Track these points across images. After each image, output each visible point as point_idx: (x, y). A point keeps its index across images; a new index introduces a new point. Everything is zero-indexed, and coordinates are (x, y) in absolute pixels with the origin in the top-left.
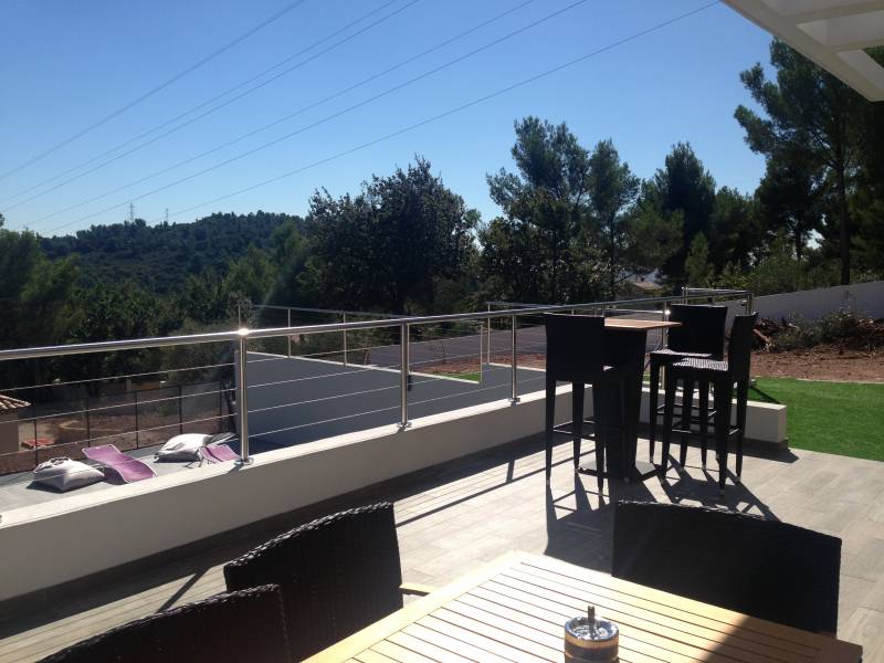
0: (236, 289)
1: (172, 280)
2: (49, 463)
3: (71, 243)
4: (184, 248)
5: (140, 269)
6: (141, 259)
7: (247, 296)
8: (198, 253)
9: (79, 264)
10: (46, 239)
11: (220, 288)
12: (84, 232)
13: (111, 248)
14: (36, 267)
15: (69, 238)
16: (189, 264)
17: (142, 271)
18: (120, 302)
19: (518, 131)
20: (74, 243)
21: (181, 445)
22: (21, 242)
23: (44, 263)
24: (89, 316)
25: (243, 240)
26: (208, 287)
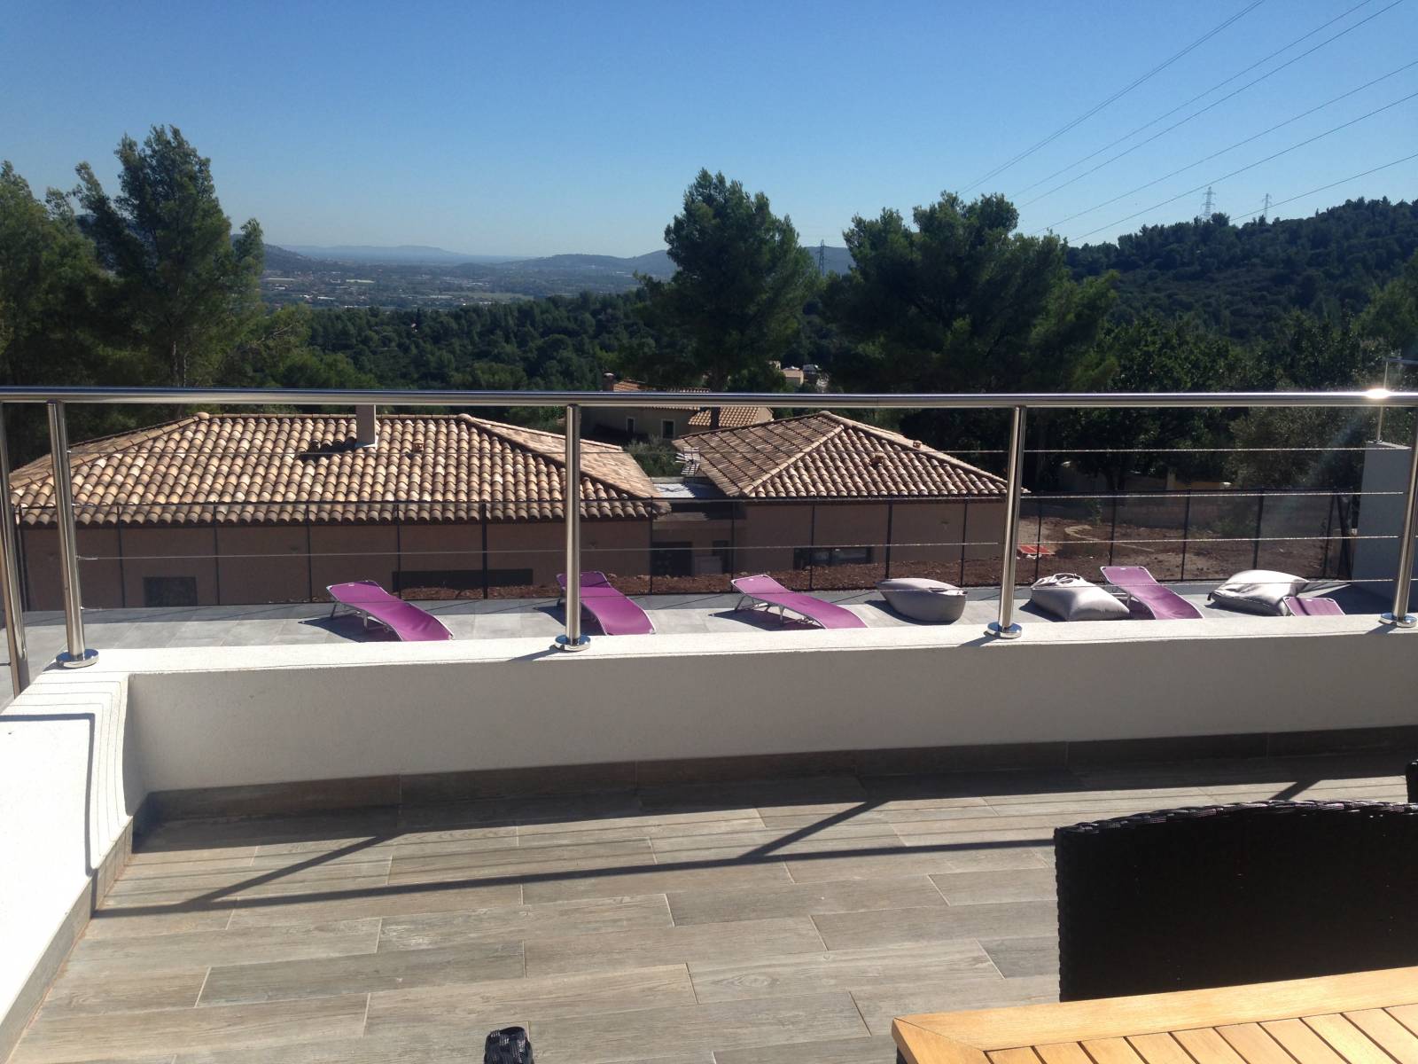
0: (1373, 333)
1: (1260, 317)
2: (1052, 579)
3: (1107, 256)
4: (1288, 262)
5: (1208, 297)
6: (1212, 280)
7: (1395, 348)
8: (1312, 271)
9: (1116, 288)
10: (1074, 250)
11: (1345, 333)
12: (1130, 237)
13: (1167, 263)
14: (1056, 292)
15: (1106, 248)
16: (1293, 289)
17: (1212, 300)
18: (1173, 349)
20: (1112, 255)
21: (1253, 586)
22: (1039, 253)
23: (1067, 284)
24: (1124, 368)
25: (1397, 249)
26: (1325, 329)
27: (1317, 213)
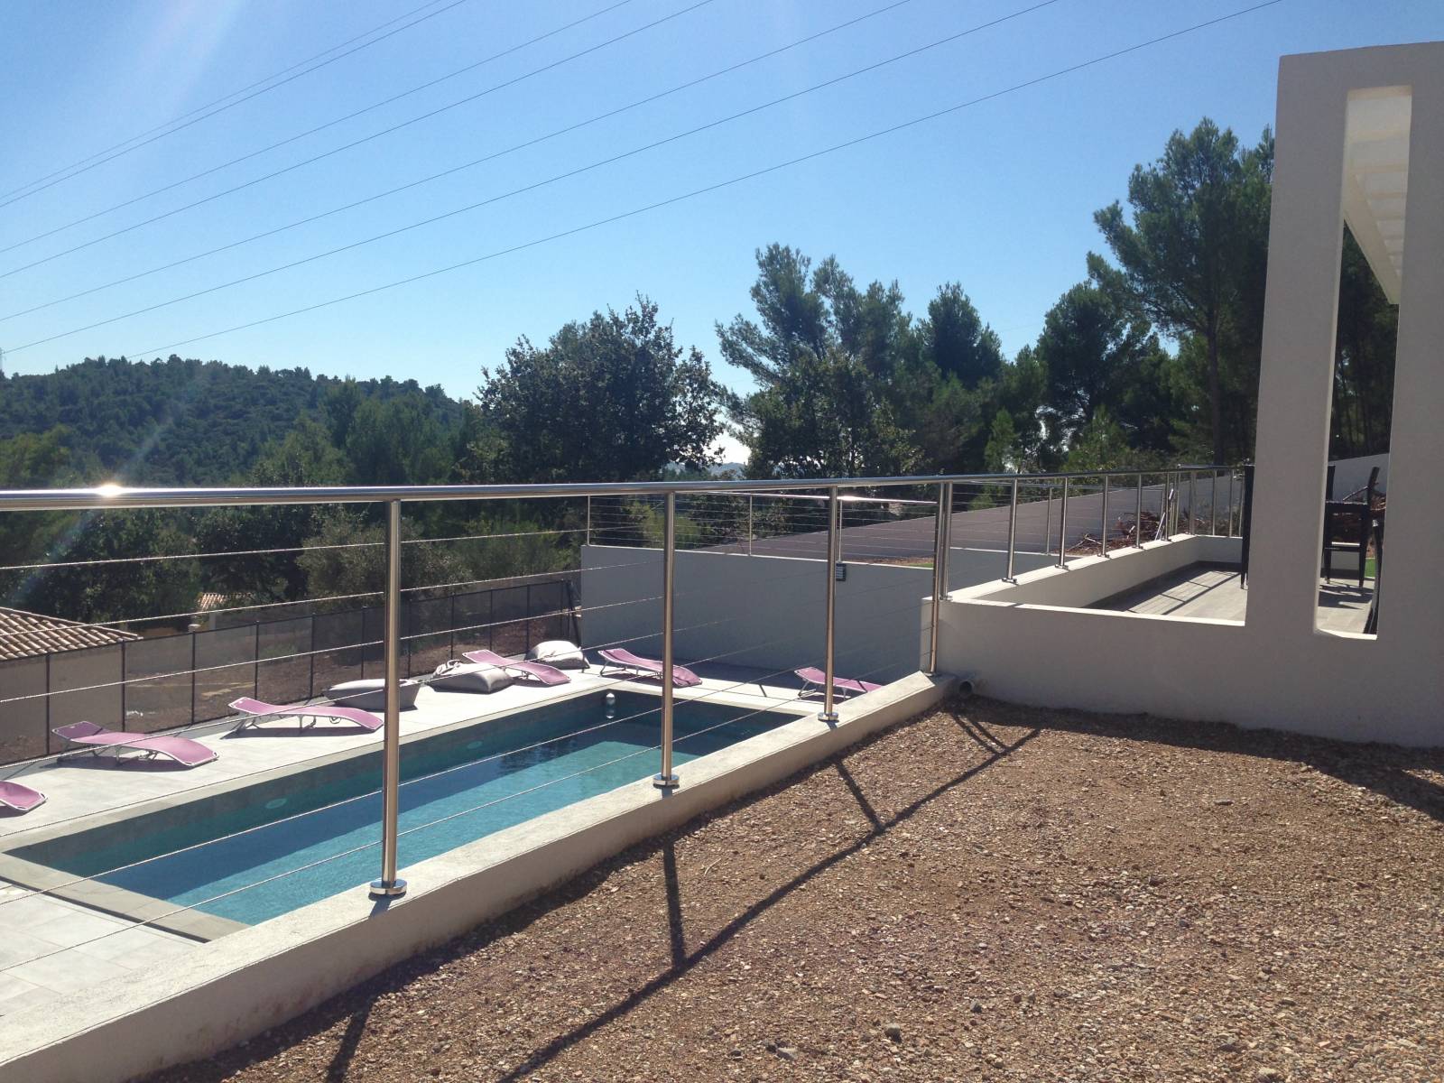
19: (761, 264)
25: (147, 407)
27: (57, 370)
